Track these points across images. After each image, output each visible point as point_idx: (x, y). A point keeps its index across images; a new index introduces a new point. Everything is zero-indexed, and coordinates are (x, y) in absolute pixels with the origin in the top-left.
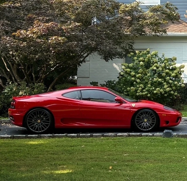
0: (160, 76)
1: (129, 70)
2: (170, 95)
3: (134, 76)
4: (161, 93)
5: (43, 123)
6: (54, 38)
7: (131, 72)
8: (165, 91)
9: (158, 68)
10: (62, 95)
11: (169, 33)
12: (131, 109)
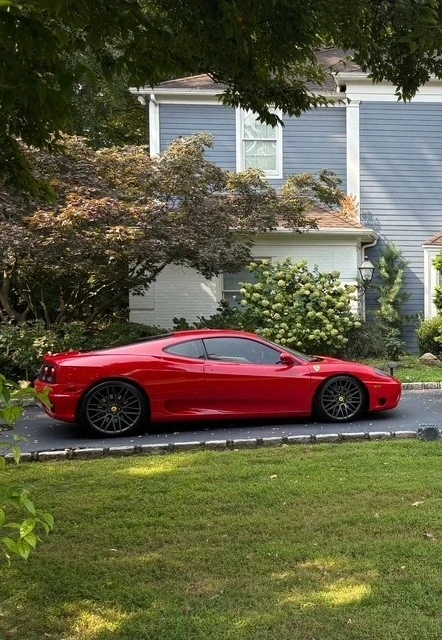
0: (317, 307)
1: (256, 295)
2: (336, 341)
3: (268, 308)
4: (321, 339)
5: (125, 413)
6: (118, 229)
7: (261, 300)
8: (327, 336)
9: (312, 292)
10: (163, 349)
11: (323, 229)
12: (313, 377)
